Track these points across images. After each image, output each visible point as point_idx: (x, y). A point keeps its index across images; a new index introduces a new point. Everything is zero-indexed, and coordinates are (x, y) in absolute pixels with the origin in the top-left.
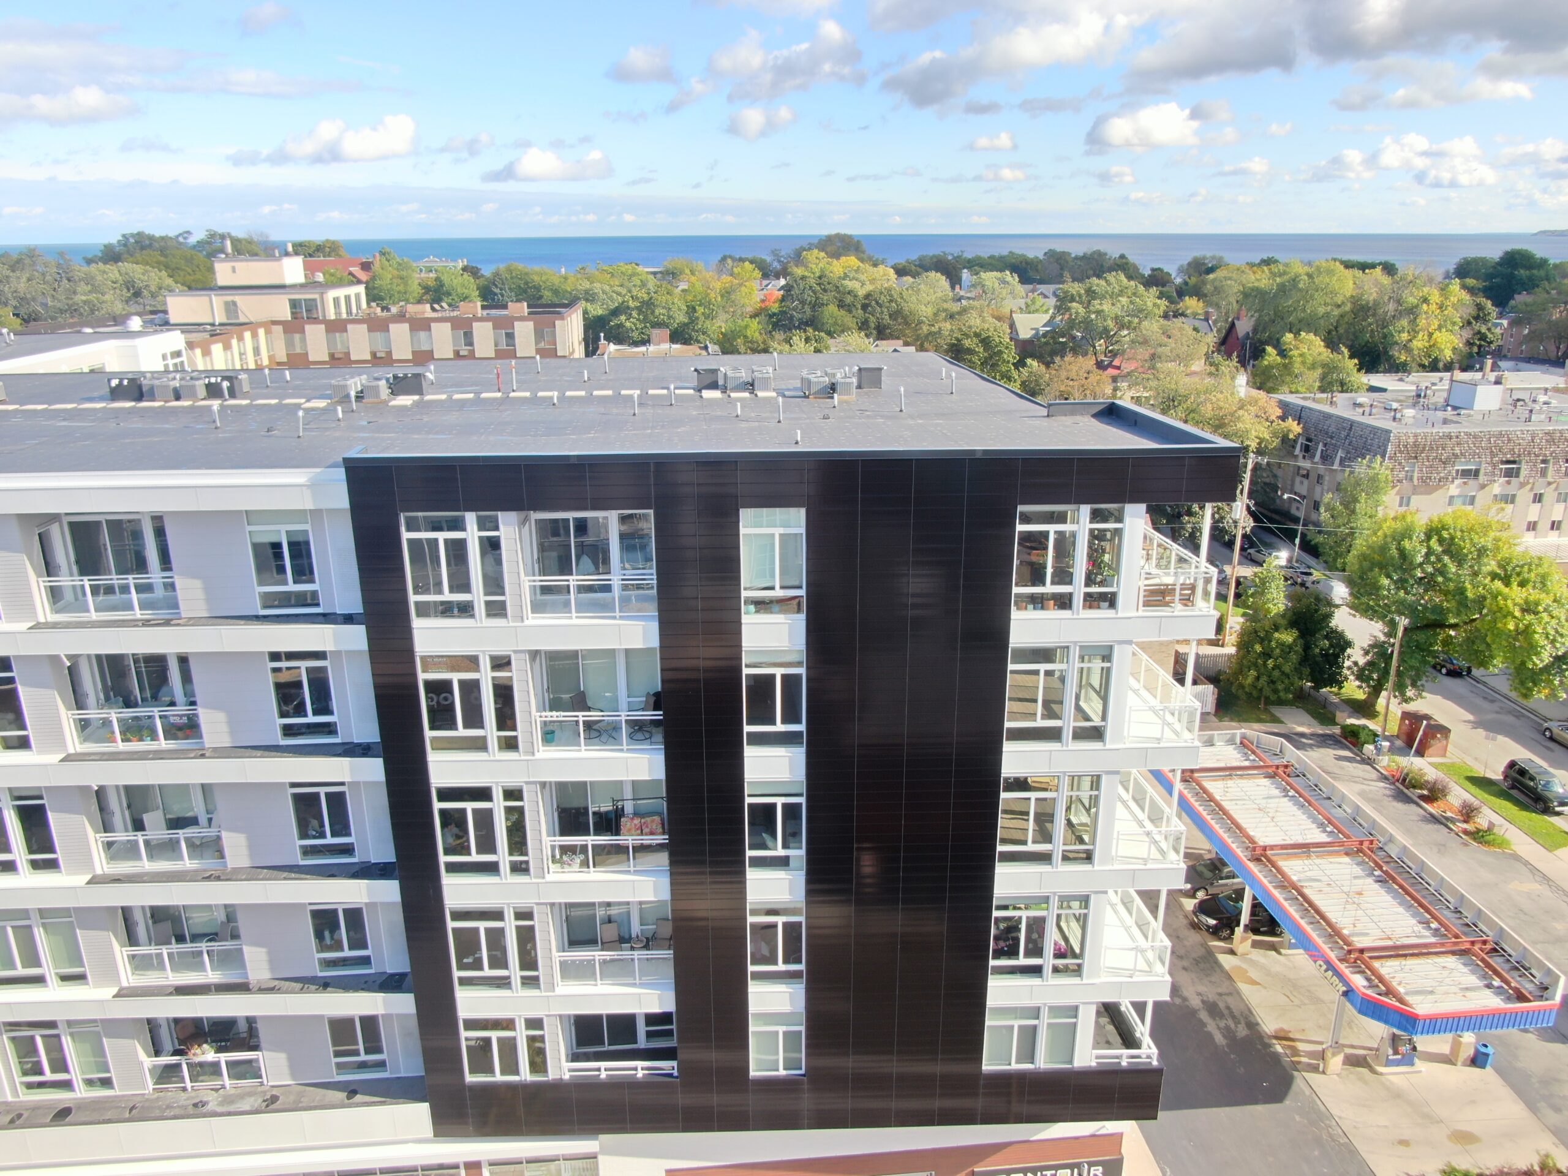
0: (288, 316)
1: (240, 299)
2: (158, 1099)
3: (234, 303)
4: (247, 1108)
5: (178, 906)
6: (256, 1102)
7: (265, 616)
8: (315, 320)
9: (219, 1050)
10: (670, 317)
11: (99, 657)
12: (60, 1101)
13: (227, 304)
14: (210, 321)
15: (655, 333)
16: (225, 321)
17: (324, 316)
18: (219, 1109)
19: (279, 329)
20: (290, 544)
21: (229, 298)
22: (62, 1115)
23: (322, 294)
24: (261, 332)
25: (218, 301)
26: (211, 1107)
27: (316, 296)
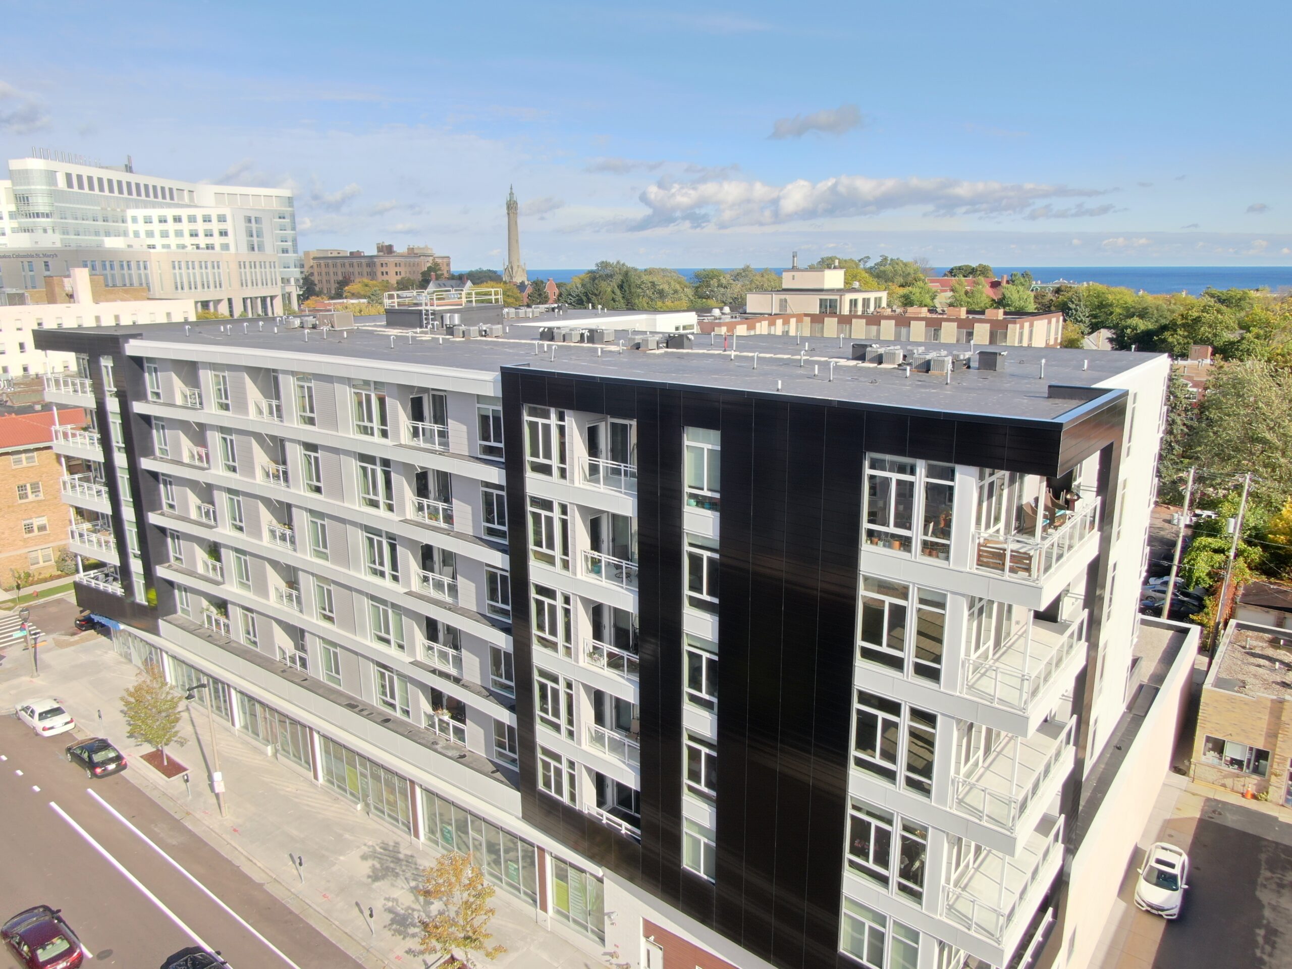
0: (817, 311)
1: (788, 297)
2: (424, 733)
3: (786, 300)
4: (450, 754)
5: (456, 629)
6: (456, 754)
7: (480, 459)
8: (833, 314)
9: (452, 717)
10: (1215, 335)
11: (438, 471)
12: (390, 714)
13: (781, 300)
14: (770, 312)
15: (1194, 349)
16: (778, 312)
17: (840, 312)
18: (440, 750)
19: (808, 319)
20: (493, 417)
21: (783, 297)
22: (386, 721)
23: (841, 296)
24: (793, 321)
25: (776, 298)
26: (438, 747)
27: (837, 297)
